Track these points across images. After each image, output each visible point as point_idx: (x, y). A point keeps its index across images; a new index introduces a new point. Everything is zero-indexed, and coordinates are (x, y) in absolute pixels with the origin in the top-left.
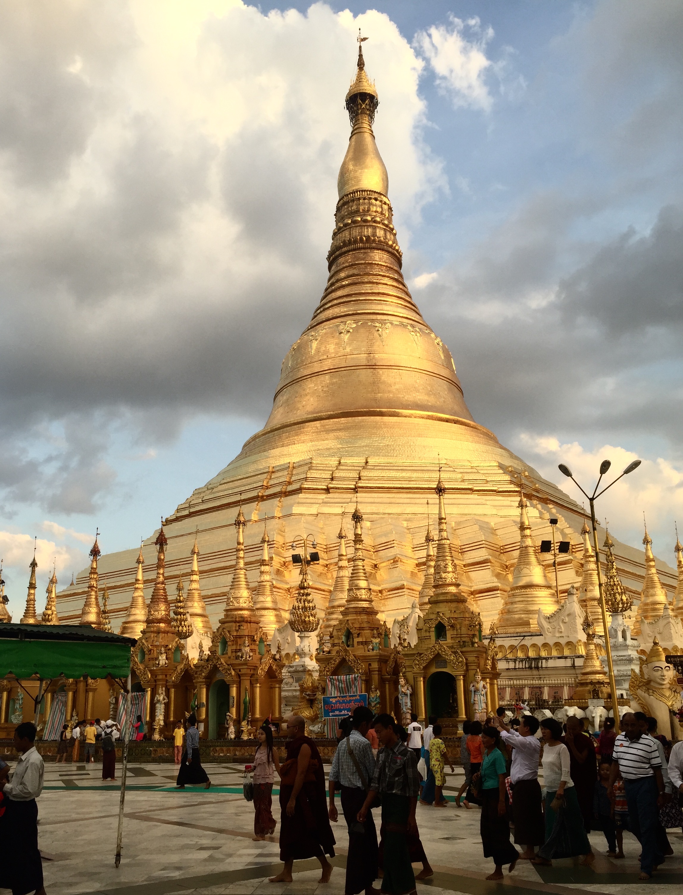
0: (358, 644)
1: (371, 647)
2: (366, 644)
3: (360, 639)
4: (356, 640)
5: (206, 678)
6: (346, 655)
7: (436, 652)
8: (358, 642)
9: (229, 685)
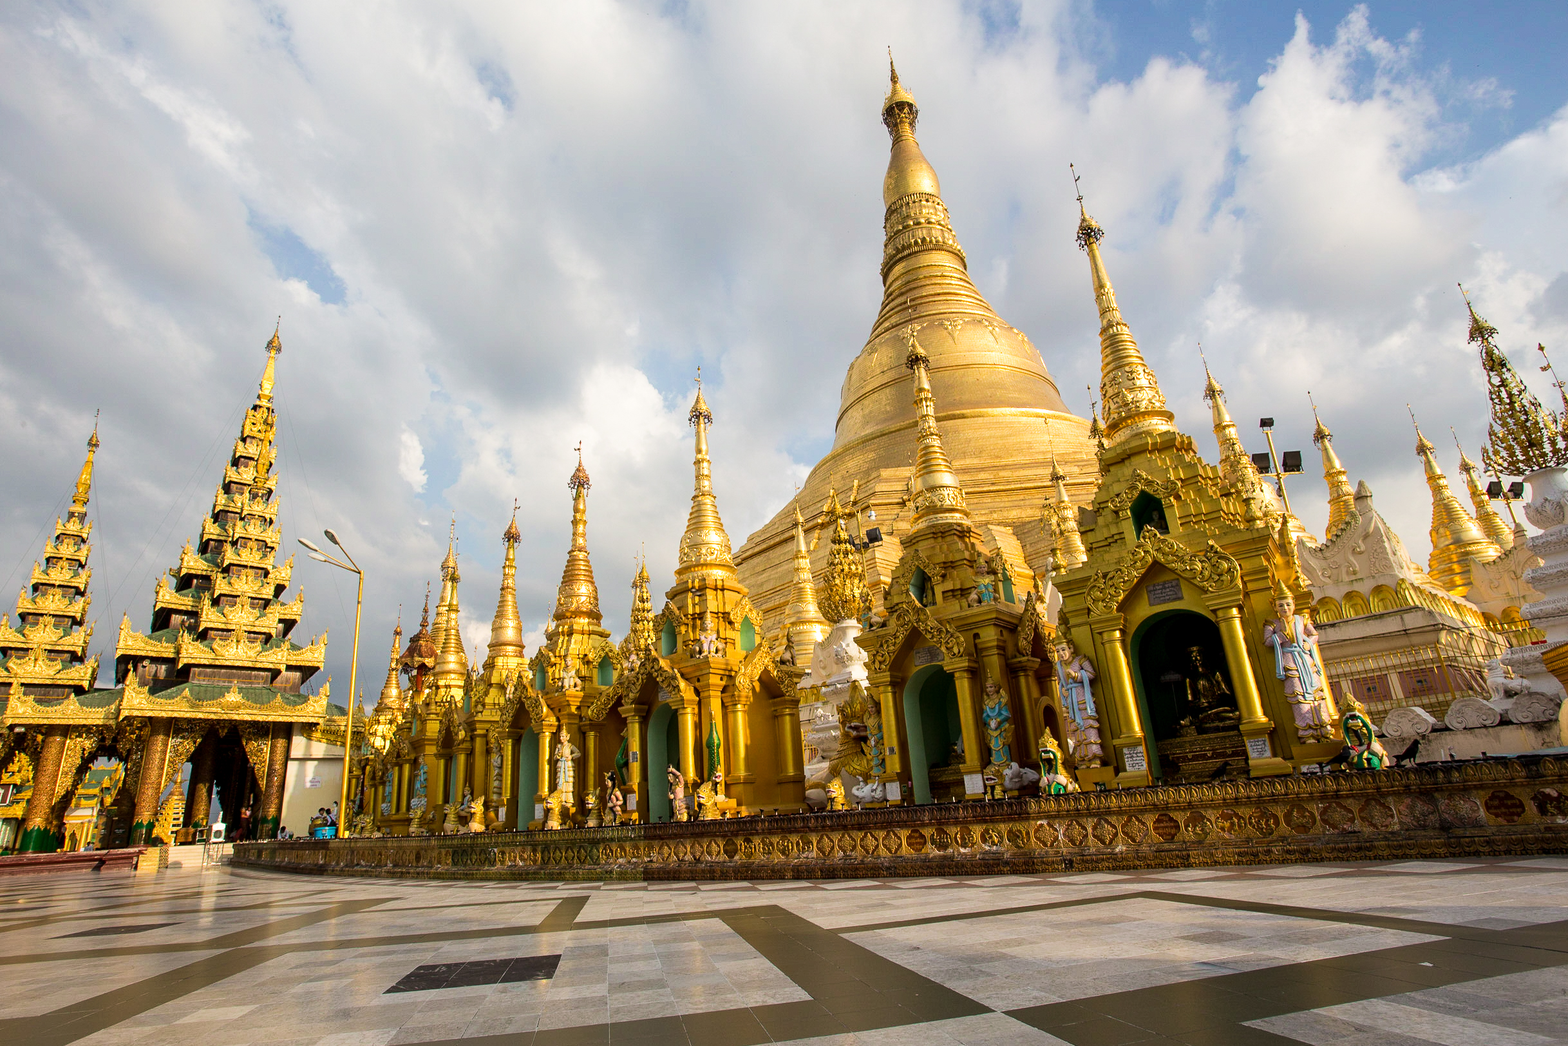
0: (944, 598)
1: (974, 596)
2: (962, 595)
3: (949, 585)
4: (938, 590)
5: (636, 701)
6: (918, 621)
7: (1150, 560)
8: (944, 593)
9: (676, 710)
